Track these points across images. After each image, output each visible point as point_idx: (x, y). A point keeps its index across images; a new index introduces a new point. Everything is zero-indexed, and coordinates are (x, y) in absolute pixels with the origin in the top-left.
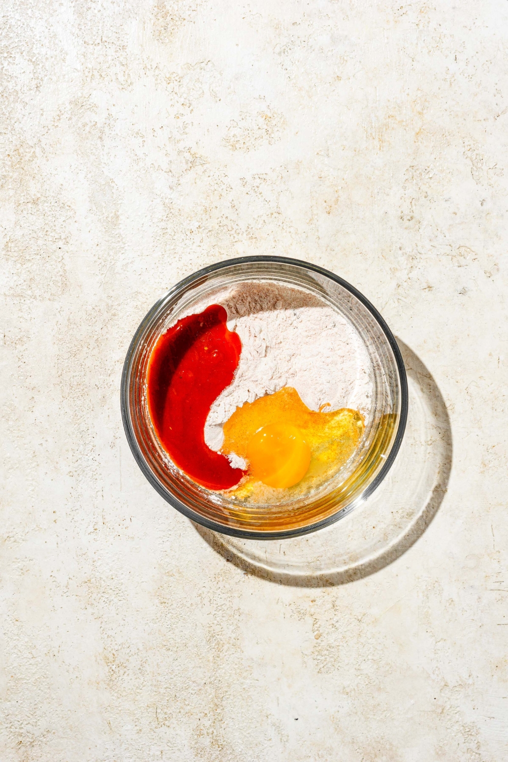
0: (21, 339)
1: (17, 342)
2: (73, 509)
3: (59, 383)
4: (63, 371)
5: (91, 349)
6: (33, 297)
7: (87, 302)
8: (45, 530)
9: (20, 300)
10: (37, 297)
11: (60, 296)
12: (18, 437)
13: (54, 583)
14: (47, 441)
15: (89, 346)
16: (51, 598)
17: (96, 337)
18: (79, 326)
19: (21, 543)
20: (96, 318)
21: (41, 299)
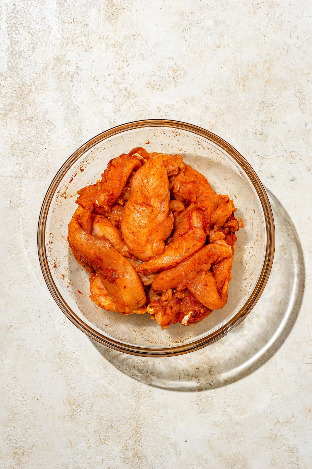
0: (21, 204)
1: (18, 206)
2: (51, 309)
6: (28, 178)
8: (33, 322)
9: (21, 180)
10: (31, 178)
11: (45, 178)
12: (18, 264)
13: (38, 355)
14: (35, 267)
16: (36, 364)
19: (19, 330)
21: (33, 179)
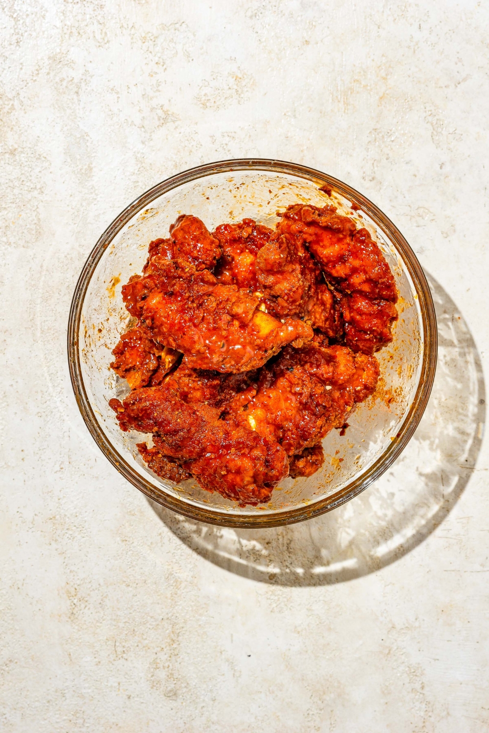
2: (40, 448)
3: (30, 327)
4: (34, 315)
5: (62, 295)
6: (8, 244)
7: (59, 250)
8: (13, 467)
10: (12, 244)
11: (34, 244)
13: (21, 519)
14: (17, 382)
15: (60, 293)
16: (17, 533)
17: (67, 284)
18: (51, 273)
20: (68, 266)
21: (16, 246)
